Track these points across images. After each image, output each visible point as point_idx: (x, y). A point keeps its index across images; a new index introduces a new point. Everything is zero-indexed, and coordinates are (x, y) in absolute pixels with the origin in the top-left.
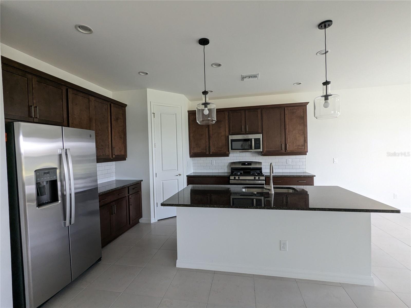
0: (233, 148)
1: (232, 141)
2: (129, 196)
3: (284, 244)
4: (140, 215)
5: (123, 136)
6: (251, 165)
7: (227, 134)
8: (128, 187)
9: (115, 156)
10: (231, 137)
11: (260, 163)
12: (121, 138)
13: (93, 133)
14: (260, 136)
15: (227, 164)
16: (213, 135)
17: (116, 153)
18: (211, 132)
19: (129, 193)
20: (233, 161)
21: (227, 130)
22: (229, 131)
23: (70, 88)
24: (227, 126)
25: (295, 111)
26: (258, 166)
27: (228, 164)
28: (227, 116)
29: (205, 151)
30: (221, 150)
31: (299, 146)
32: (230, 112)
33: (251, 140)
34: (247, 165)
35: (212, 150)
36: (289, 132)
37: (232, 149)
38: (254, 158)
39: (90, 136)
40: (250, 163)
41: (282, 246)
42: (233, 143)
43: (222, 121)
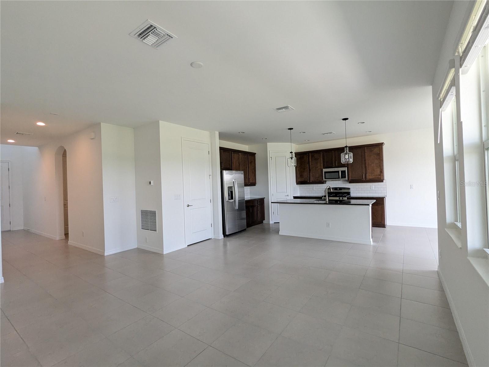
0: (326, 178)
1: (325, 172)
2: (257, 205)
3: (329, 224)
4: (263, 218)
5: (254, 172)
7: (322, 167)
8: (257, 201)
9: (251, 183)
10: (324, 170)
11: (349, 189)
12: (253, 173)
13: (243, 172)
14: (345, 169)
15: (324, 190)
16: (312, 168)
17: (251, 181)
18: (311, 167)
19: (257, 204)
20: (328, 187)
21: (322, 165)
22: (323, 166)
23: (233, 151)
24: (322, 162)
25: (373, 149)
28: (322, 155)
29: (306, 180)
30: (318, 179)
31: (376, 175)
32: (324, 152)
33: (338, 172)
34: (338, 190)
35: (312, 179)
36: (368, 165)
38: (345, 185)
39: (242, 174)
40: (341, 189)
41: (328, 225)
42: (326, 174)
43: (318, 159)
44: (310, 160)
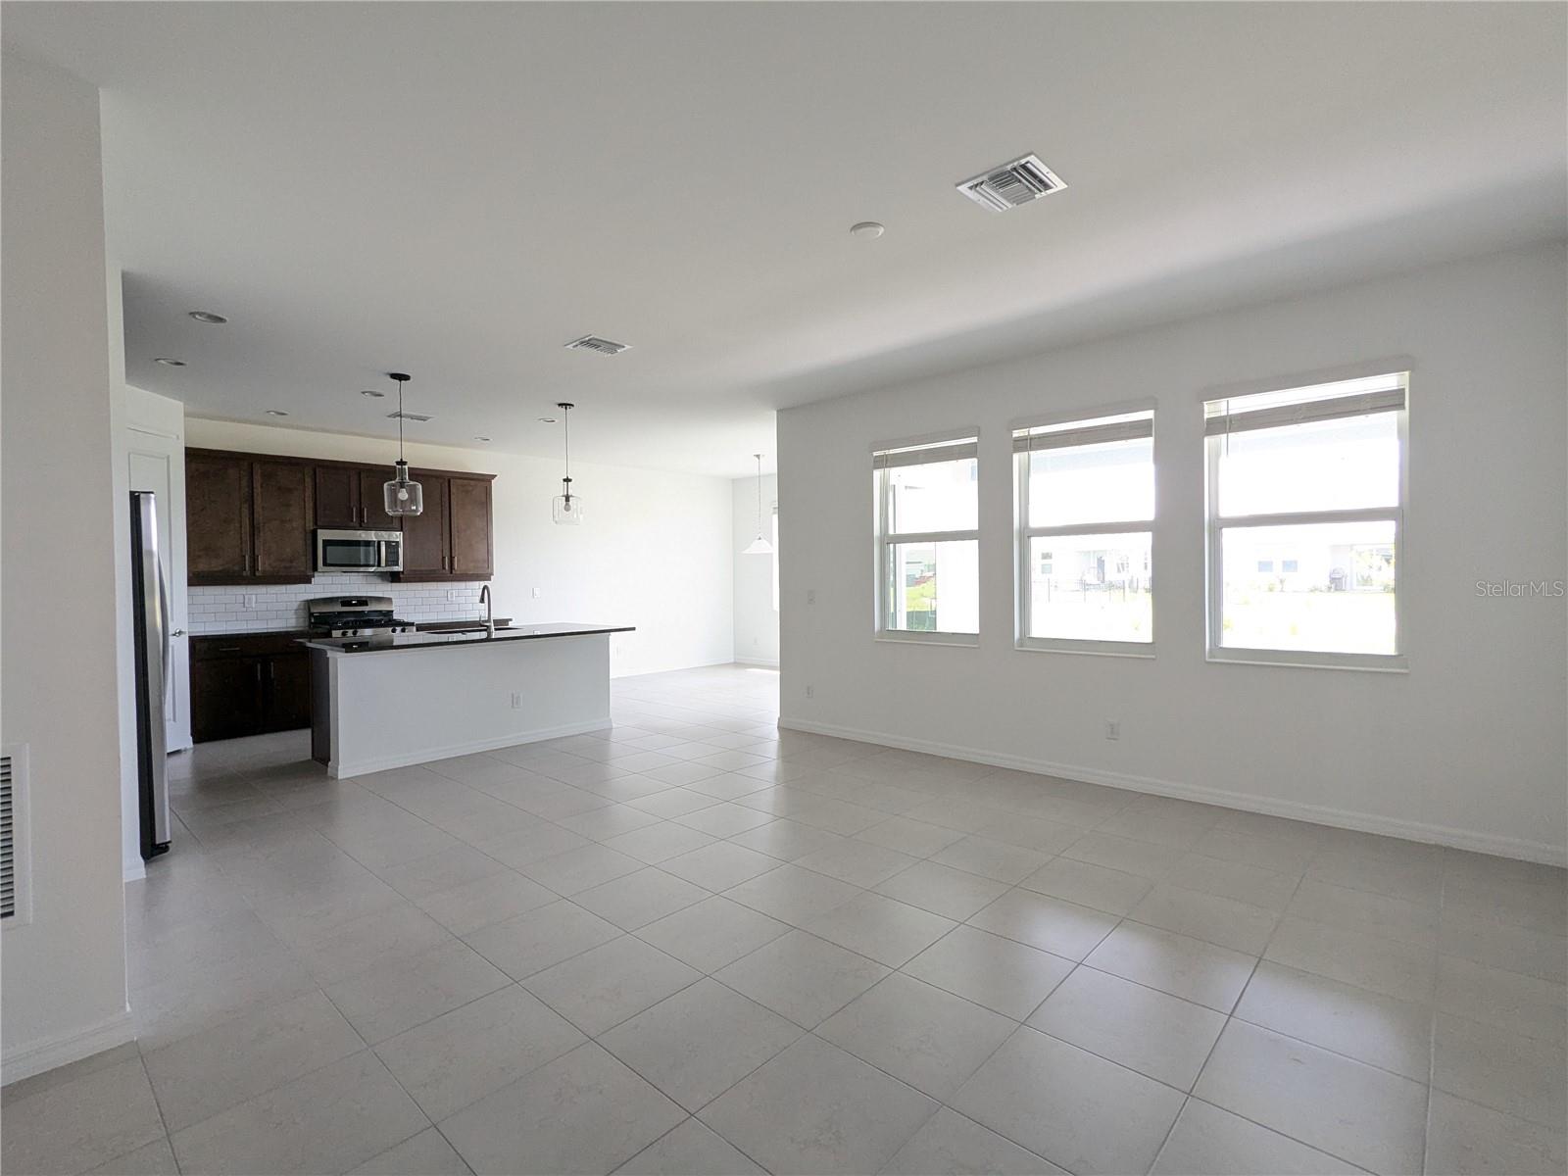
0: (328, 562)
1: (326, 543)
6: (367, 605)
7: (310, 525)
10: (324, 535)
11: (388, 600)
14: (397, 536)
15: (295, 606)
16: (263, 526)
18: (259, 516)
20: (312, 597)
21: (310, 516)
22: (317, 517)
24: (309, 505)
25: (469, 490)
26: (383, 607)
27: (299, 605)
28: (307, 477)
29: (236, 568)
30: (291, 567)
31: (478, 562)
32: (317, 469)
33: (377, 544)
34: (355, 605)
35: (263, 566)
36: (457, 532)
37: (325, 564)
40: (362, 601)
41: (515, 701)
42: (329, 548)
43: (290, 491)
44: (258, 490)
